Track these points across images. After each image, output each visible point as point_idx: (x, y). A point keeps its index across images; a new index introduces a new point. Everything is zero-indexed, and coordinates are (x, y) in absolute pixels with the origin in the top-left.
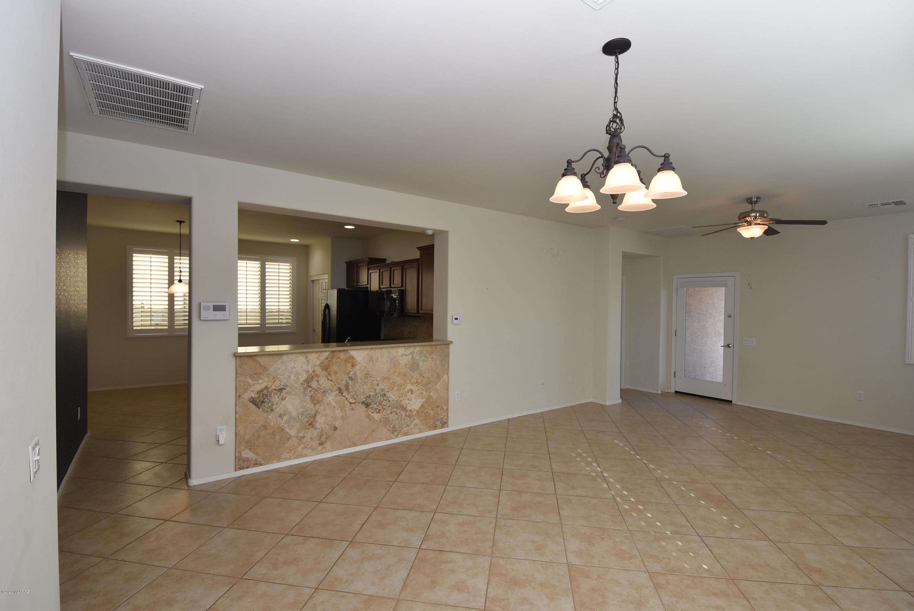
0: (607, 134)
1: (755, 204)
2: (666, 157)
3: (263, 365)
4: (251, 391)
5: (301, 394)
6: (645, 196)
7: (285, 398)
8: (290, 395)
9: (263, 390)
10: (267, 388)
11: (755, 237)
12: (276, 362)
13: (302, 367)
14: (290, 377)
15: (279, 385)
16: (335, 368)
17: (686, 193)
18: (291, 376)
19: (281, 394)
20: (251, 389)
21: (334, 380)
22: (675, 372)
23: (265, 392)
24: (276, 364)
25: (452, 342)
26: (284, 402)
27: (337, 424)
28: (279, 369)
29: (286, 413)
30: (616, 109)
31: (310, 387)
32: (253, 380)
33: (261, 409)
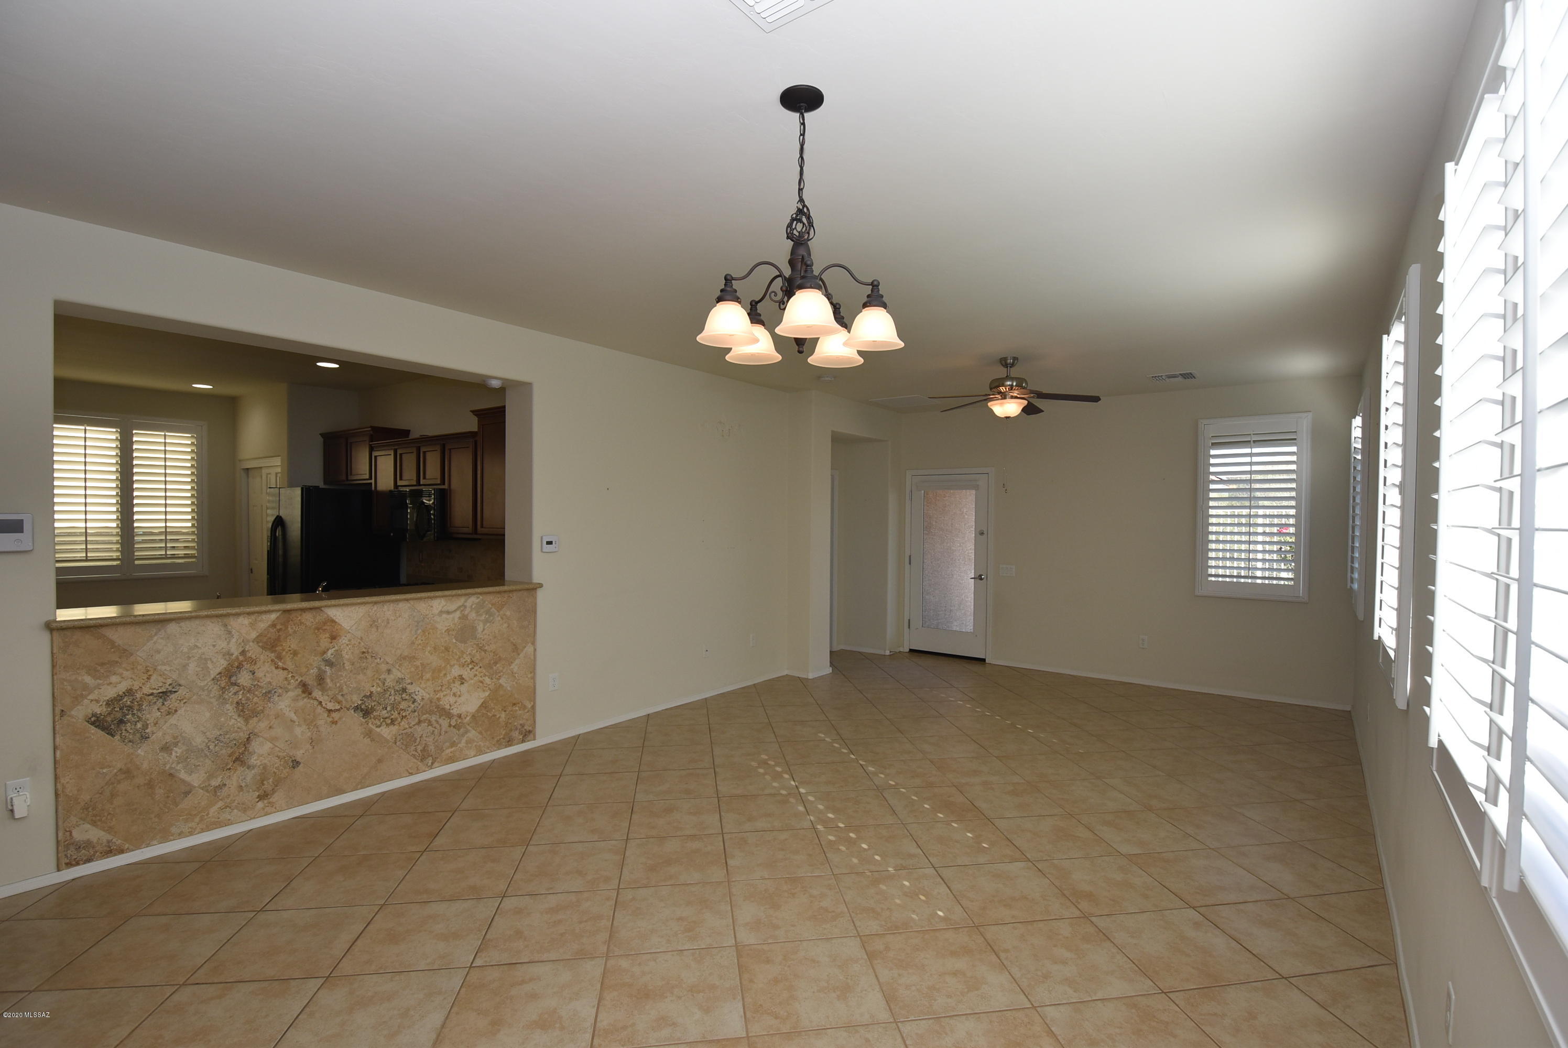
0: (789, 240)
1: (1010, 367)
2: (875, 285)
3: (119, 645)
4: (92, 700)
5: (213, 700)
6: (846, 344)
7: (176, 711)
8: (186, 704)
9: (121, 697)
10: (129, 692)
11: (1012, 416)
12: (151, 637)
13: (214, 646)
14: (185, 667)
15: (161, 684)
16: (292, 643)
17: (902, 344)
18: (188, 664)
19: (166, 703)
20: (90, 697)
21: (291, 667)
22: (909, 620)
23: (127, 701)
24: (152, 642)
25: (541, 586)
26: (173, 720)
27: (299, 754)
28: (158, 652)
29: (178, 742)
30: (801, 200)
31: (235, 684)
32: (95, 678)
33: (117, 737)
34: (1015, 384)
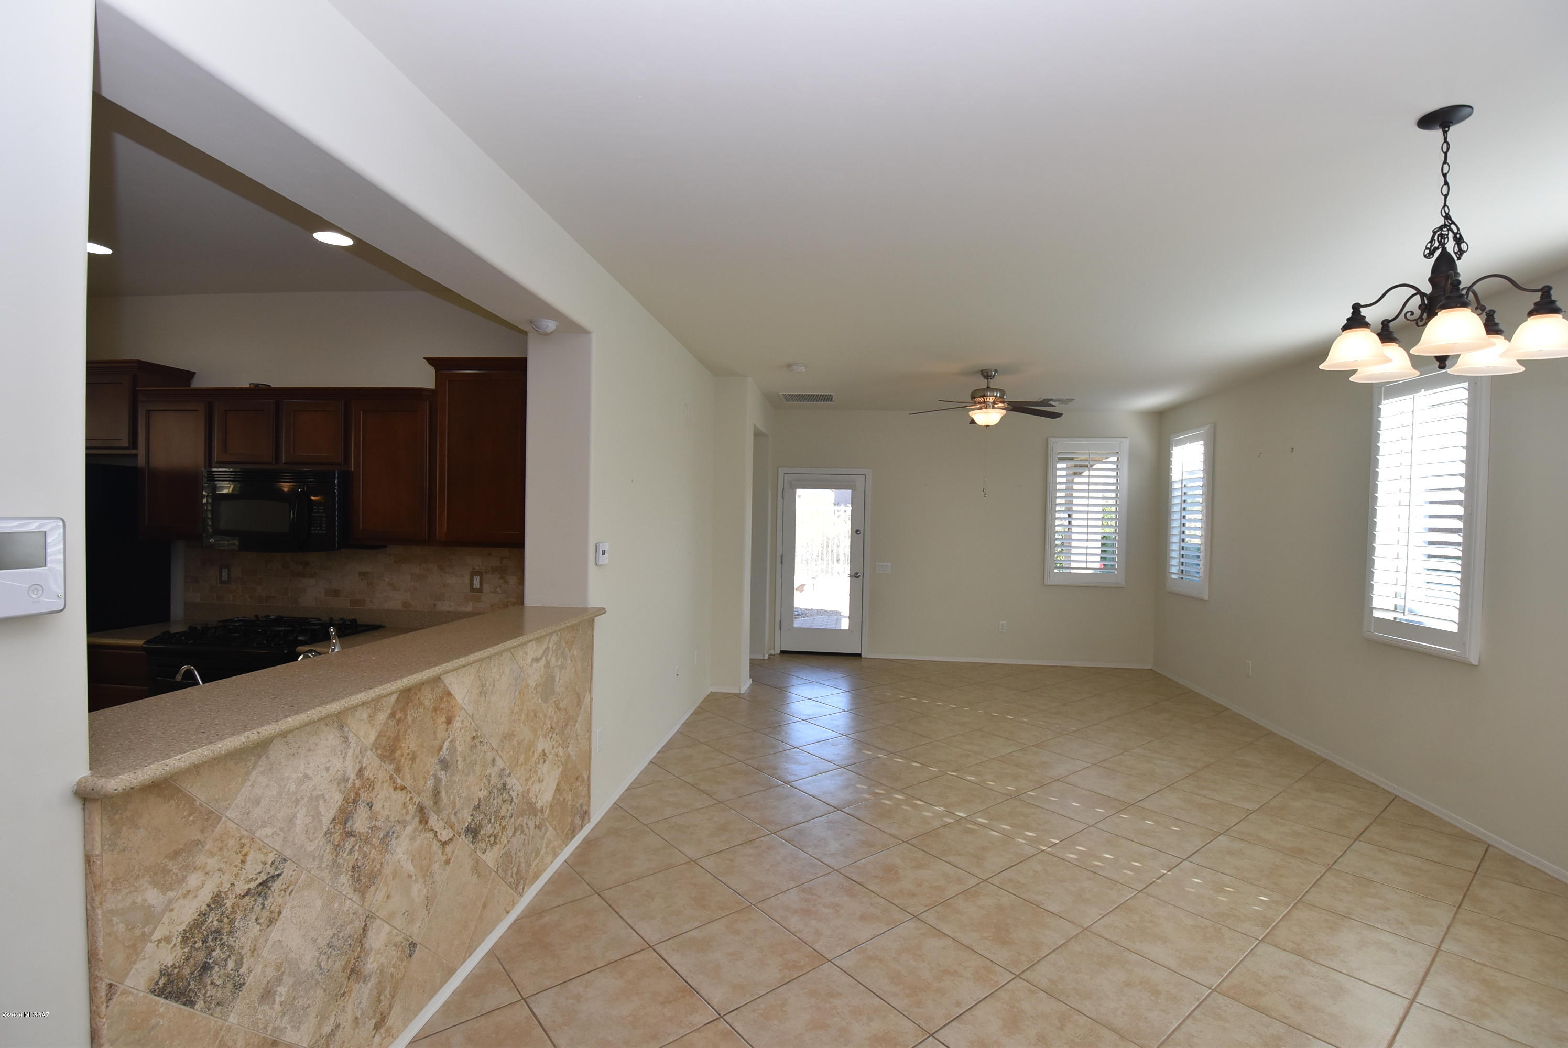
1: (991, 379)
3: (201, 805)
4: (159, 941)
5: (325, 874)
7: (280, 913)
8: (293, 894)
9: (204, 915)
10: (217, 900)
11: (991, 425)
12: (248, 774)
13: (328, 769)
14: (291, 820)
15: (259, 869)
16: (411, 743)
18: (295, 816)
19: (266, 903)
20: (157, 935)
21: (408, 783)
22: (781, 621)
23: (213, 920)
24: (249, 784)
25: (602, 611)
26: (275, 934)
27: (416, 931)
28: (257, 802)
29: (283, 973)
31: (350, 834)
32: (164, 888)
33: (200, 1004)
34: (998, 395)
